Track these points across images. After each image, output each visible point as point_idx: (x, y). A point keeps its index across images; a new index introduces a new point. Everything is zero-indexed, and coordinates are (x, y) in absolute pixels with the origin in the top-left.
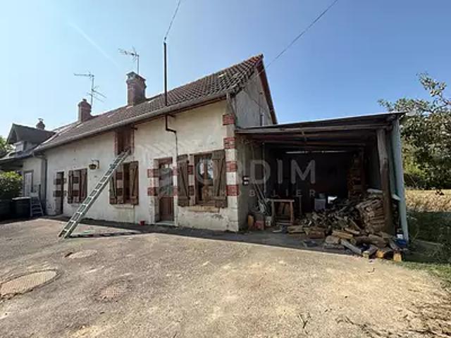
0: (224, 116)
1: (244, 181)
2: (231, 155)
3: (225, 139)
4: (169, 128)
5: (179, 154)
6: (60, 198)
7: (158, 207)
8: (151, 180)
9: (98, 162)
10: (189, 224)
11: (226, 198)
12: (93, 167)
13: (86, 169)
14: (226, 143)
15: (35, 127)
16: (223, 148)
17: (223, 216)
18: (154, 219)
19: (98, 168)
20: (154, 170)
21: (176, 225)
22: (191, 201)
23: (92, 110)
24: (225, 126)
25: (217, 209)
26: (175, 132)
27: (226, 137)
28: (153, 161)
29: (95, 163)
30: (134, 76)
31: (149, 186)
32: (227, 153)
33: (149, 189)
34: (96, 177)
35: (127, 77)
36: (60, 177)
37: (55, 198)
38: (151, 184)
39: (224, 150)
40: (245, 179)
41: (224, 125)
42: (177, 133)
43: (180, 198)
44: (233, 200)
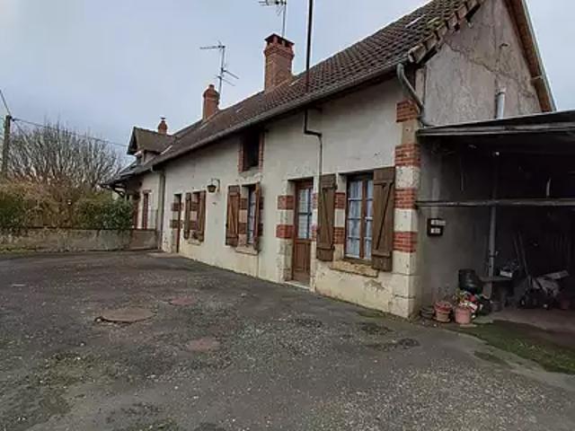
0: (398, 105)
1: (430, 226)
2: (407, 177)
3: (397, 148)
4: (308, 129)
5: (323, 173)
6: (176, 229)
7: (289, 258)
8: (282, 213)
9: (219, 181)
10: (330, 292)
11: (391, 253)
12: (212, 188)
13: (205, 192)
14: (400, 155)
15: (157, 131)
16: (393, 165)
17: (383, 285)
18: (282, 276)
19: (218, 190)
20: (288, 197)
21: (312, 290)
22: (335, 254)
23: (220, 101)
24: (400, 124)
25: (374, 273)
26: (319, 135)
27: (399, 144)
28: (286, 182)
29: (215, 183)
30: (276, 39)
31: (279, 223)
32: (399, 173)
33: (279, 226)
34: (214, 203)
35: (266, 43)
36: (177, 202)
37: (171, 229)
38: (281, 221)
39: (394, 167)
40: (433, 222)
41: (398, 121)
42: (323, 139)
43: (320, 246)
44: (403, 260)
